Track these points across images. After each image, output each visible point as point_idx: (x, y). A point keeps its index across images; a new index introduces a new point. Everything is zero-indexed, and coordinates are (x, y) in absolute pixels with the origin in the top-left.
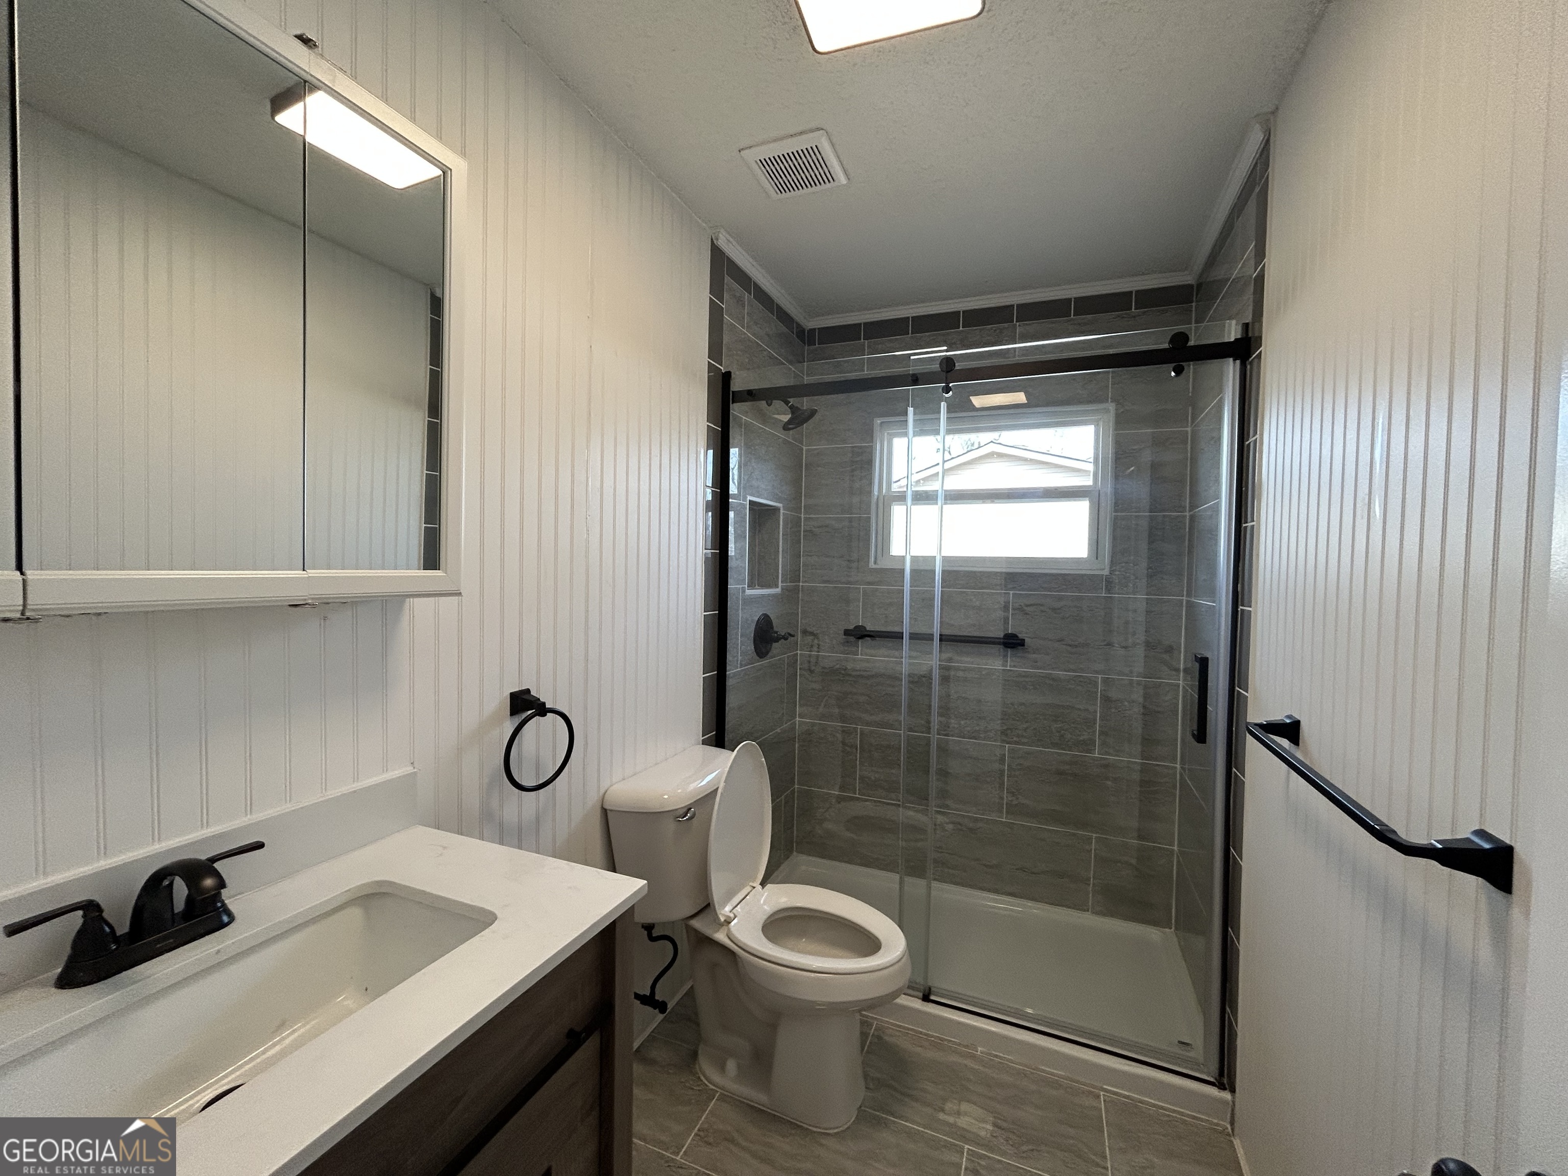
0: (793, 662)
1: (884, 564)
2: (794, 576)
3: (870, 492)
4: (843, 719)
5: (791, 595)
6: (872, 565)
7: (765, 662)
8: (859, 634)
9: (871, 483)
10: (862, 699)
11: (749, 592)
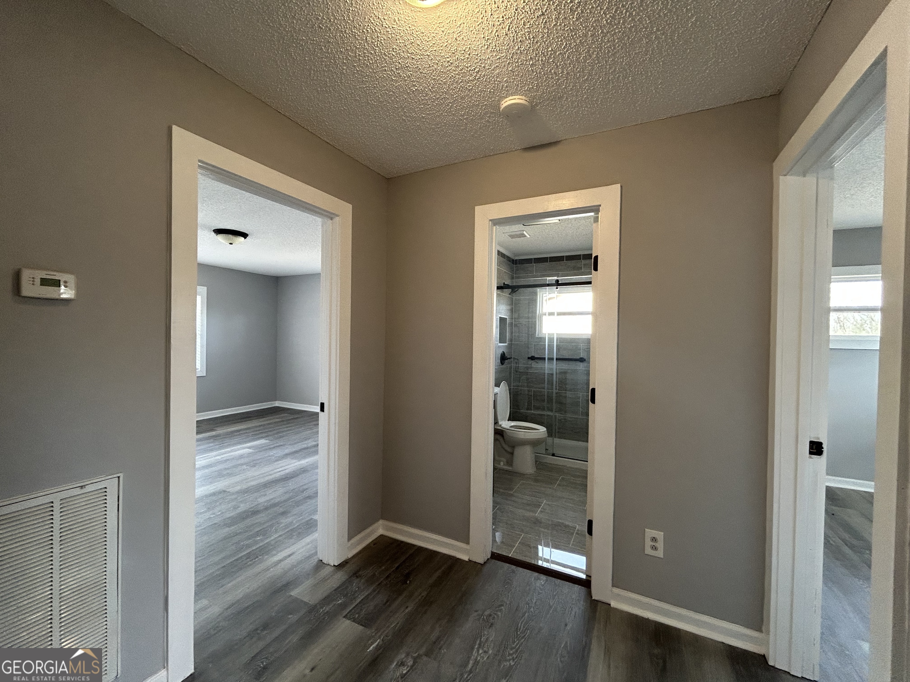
0: (511, 368)
1: (540, 336)
2: (511, 340)
3: (536, 313)
4: (528, 386)
5: (510, 346)
6: (537, 336)
7: (503, 366)
8: (532, 358)
9: (536, 310)
10: (534, 380)
11: (499, 344)
